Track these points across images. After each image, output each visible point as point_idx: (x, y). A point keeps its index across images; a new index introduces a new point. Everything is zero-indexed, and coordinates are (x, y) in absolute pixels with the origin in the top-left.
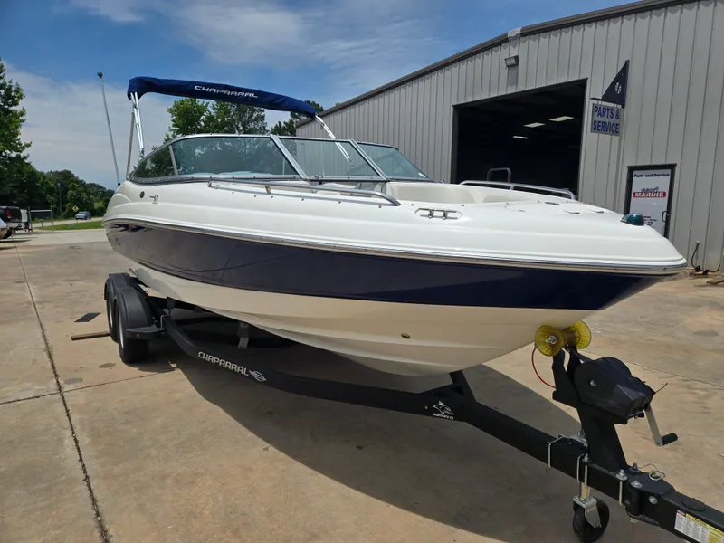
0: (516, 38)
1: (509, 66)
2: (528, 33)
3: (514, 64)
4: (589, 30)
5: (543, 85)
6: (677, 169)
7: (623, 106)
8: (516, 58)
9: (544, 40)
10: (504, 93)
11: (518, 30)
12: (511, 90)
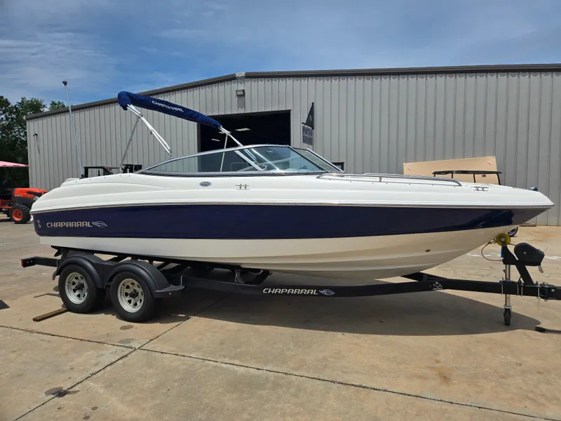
0: (241, 78)
1: (239, 96)
2: (250, 76)
3: (242, 95)
4: (290, 81)
5: (263, 110)
6: (345, 165)
7: (313, 128)
8: (243, 91)
9: (261, 83)
10: (236, 113)
11: (243, 74)
12: (241, 111)
